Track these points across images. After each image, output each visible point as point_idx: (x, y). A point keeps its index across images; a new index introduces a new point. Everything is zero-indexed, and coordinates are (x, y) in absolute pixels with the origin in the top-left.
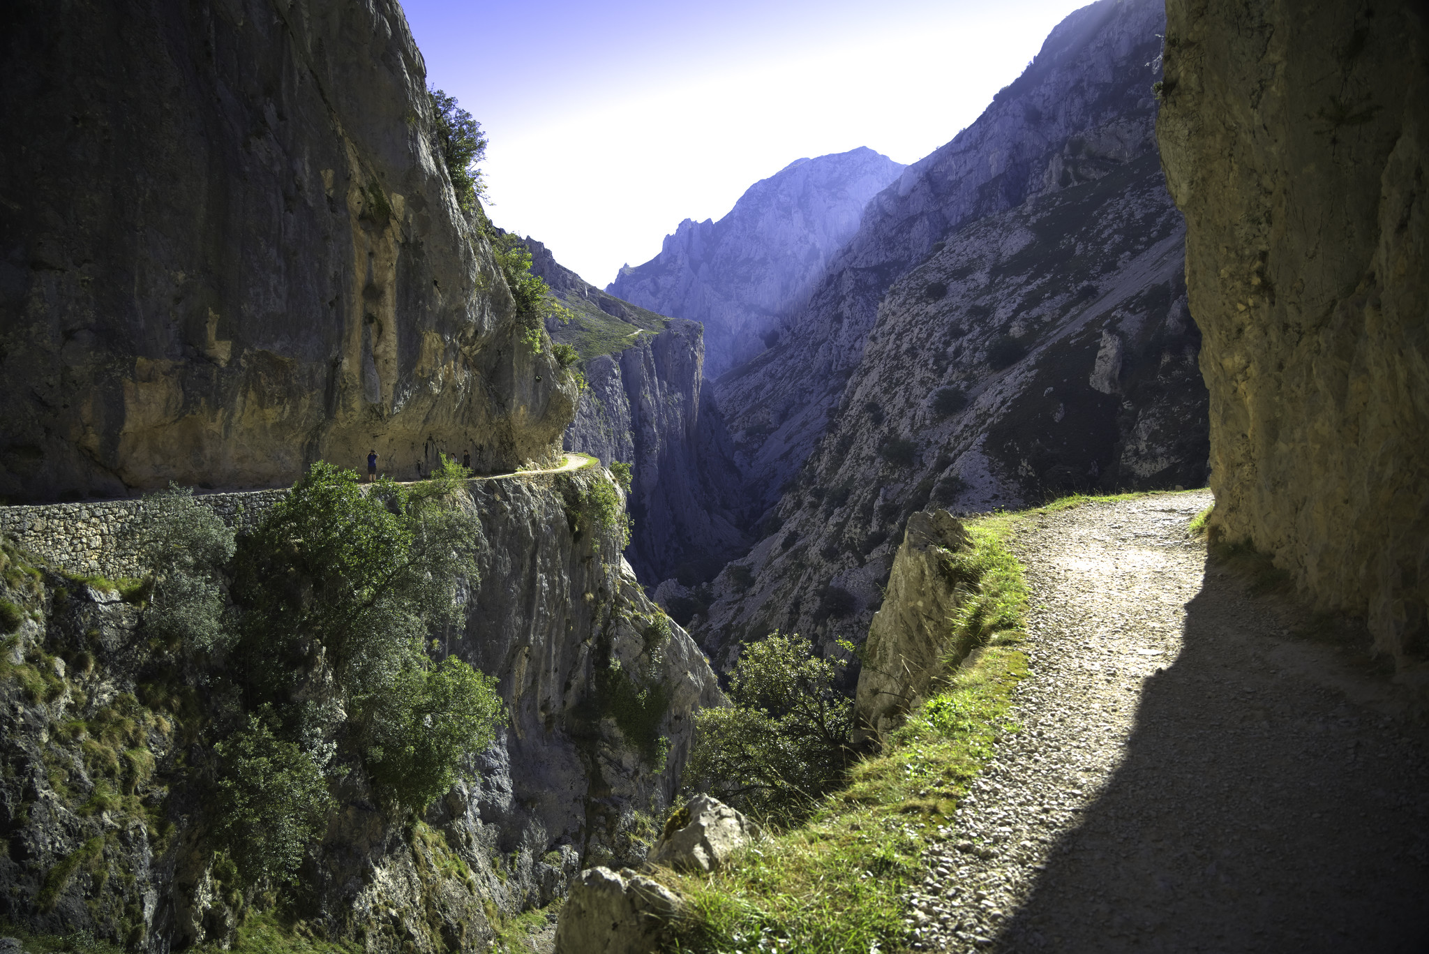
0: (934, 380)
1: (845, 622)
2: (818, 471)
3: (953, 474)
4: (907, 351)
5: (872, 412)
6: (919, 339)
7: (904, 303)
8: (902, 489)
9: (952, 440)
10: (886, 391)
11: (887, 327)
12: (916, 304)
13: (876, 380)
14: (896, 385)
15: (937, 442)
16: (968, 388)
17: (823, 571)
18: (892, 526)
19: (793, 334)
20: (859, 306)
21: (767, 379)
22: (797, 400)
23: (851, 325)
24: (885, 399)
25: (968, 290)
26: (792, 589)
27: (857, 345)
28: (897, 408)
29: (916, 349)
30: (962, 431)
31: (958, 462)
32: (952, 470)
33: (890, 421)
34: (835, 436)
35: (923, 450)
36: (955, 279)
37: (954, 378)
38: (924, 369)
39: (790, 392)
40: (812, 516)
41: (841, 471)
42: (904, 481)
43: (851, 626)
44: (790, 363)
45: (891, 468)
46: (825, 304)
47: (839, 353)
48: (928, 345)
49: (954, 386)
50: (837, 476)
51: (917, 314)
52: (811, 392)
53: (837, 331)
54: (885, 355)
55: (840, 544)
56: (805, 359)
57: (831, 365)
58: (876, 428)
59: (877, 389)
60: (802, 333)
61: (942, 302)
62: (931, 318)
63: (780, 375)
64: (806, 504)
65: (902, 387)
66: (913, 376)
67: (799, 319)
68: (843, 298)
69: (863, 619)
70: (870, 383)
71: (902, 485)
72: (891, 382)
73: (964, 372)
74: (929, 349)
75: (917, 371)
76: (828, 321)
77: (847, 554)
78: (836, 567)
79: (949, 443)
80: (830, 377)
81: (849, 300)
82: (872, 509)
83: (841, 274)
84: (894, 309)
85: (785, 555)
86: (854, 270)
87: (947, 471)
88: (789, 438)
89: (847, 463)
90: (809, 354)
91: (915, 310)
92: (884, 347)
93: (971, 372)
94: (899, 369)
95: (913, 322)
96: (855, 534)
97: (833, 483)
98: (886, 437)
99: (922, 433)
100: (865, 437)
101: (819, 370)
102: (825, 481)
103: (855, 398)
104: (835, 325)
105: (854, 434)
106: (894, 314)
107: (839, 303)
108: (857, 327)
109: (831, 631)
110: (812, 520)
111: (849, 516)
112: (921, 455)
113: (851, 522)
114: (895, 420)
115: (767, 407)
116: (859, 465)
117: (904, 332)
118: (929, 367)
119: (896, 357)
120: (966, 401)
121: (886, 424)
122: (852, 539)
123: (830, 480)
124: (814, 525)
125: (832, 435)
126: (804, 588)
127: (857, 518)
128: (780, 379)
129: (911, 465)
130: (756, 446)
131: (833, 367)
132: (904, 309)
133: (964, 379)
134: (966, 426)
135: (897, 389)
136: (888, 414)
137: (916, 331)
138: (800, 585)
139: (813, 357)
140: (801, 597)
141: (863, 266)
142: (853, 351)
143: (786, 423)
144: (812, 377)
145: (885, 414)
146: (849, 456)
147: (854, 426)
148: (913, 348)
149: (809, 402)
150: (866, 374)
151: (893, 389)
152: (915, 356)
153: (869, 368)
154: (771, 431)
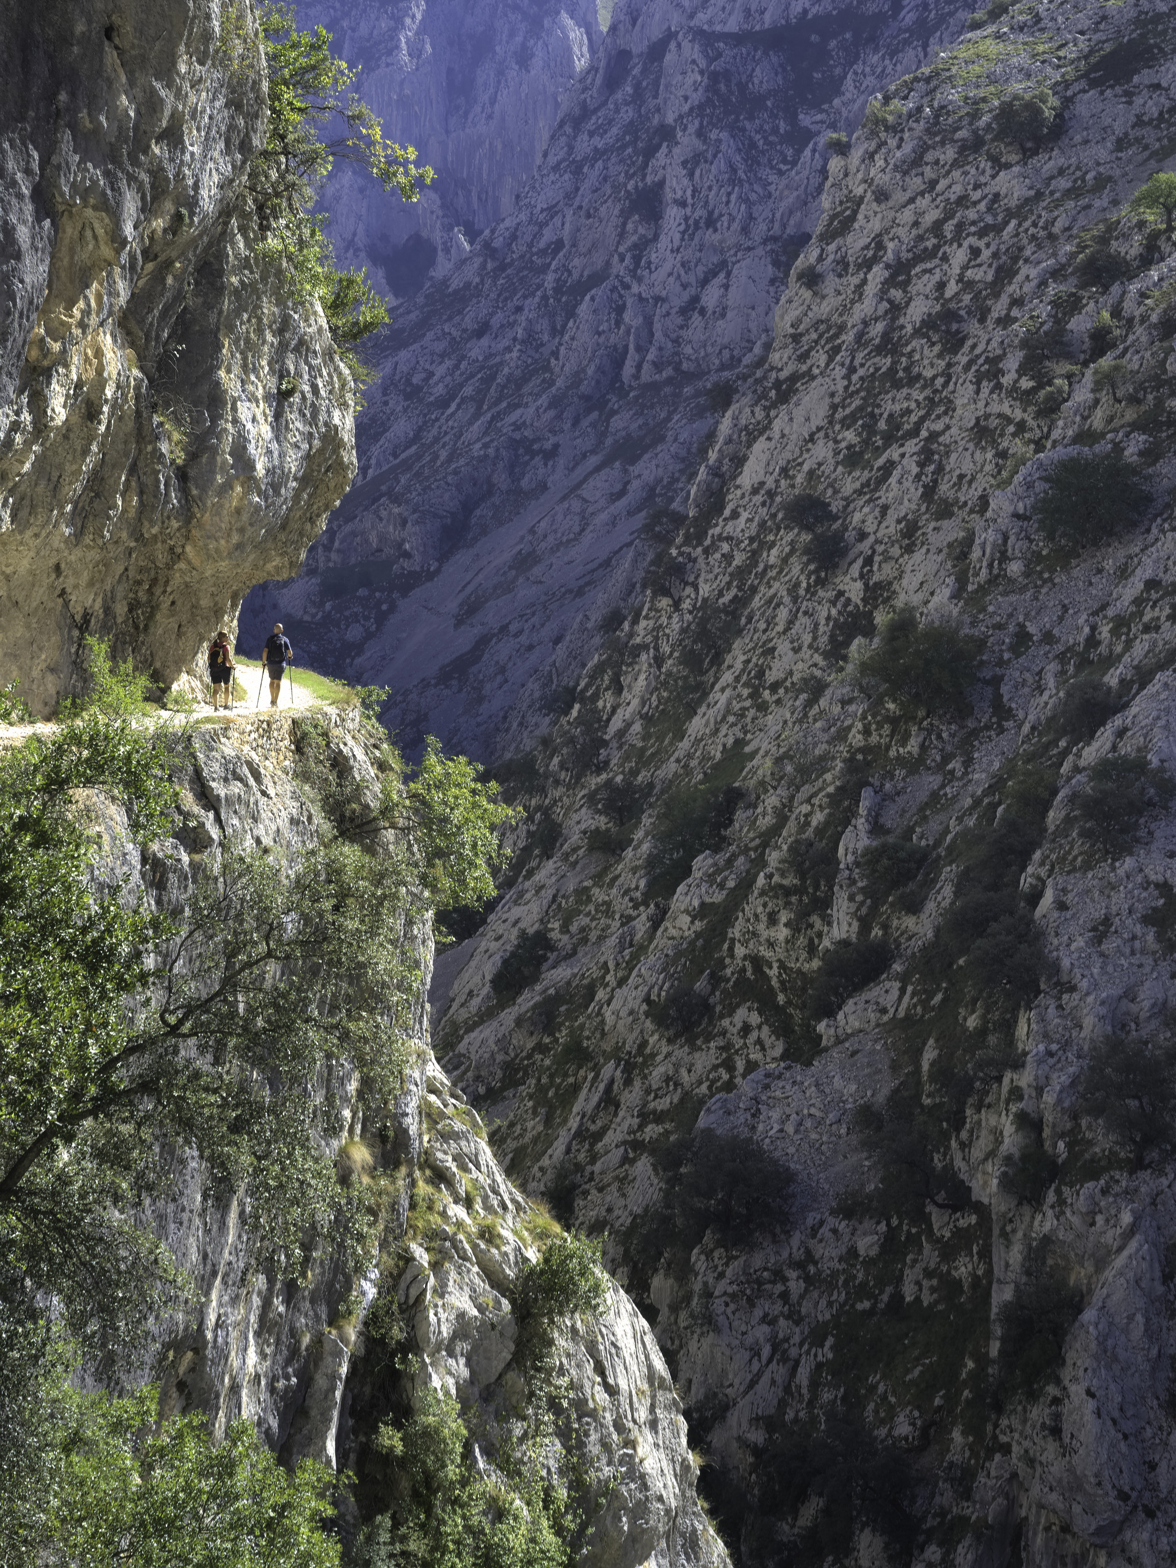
0: (1021, 427)
1: (758, 1260)
2: (616, 724)
3: (1127, 748)
4: (927, 326)
5: (808, 528)
6: (967, 285)
7: (917, 161)
8: (935, 796)
9: (1105, 631)
10: (853, 459)
11: (856, 242)
12: (955, 164)
13: (818, 421)
14: (890, 438)
15: (1048, 638)
16: (1151, 454)
17: (657, 1074)
18: (909, 922)
19: (489, 250)
20: (720, 164)
21: (397, 403)
22: (501, 479)
23: (690, 229)
24: (849, 487)
25: (1140, 122)
26: (545, 1141)
27: (711, 297)
28: (892, 516)
29: (960, 319)
30: (1138, 601)
31: (1141, 708)
32: (1121, 733)
33: (869, 561)
34: (676, 605)
35: (1001, 663)
36: (1094, 84)
37: (1098, 420)
38: (986, 386)
39: (477, 449)
40: (598, 878)
41: (696, 726)
42: (941, 767)
43: (779, 1276)
44: (476, 350)
45: (894, 721)
46: (599, 154)
47: (649, 322)
48: (999, 308)
49: (1103, 447)
50: (685, 745)
51: (963, 201)
52: (551, 454)
53: (640, 249)
54: (848, 338)
55: (716, 980)
56: (530, 340)
57: (618, 363)
58: (821, 582)
59: (822, 450)
60: (519, 248)
61: (1048, 163)
62: (1010, 214)
63: (439, 390)
64: (575, 838)
65: (912, 446)
66: (950, 408)
67: (506, 201)
68: (666, 134)
69: (819, 1251)
70: (799, 430)
71: (932, 781)
72: (870, 429)
73: (1134, 400)
74: (1005, 321)
75: (963, 394)
76: (611, 211)
77: (742, 1014)
78: (705, 1059)
79: (1092, 641)
80: (614, 402)
81: (687, 142)
82: (830, 859)
83: (657, 51)
84: (883, 179)
85: (508, 1016)
86: (706, 38)
87: (1105, 736)
88: (470, 609)
89: (720, 698)
90: (544, 324)
91: (955, 185)
92: (845, 309)
93: (1159, 402)
94: (897, 385)
95: (949, 228)
96: (771, 944)
97: (671, 768)
98: (856, 615)
99: (999, 604)
100: (783, 614)
101: (577, 378)
102: (642, 759)
103: (747, 478)
104: (637, 229)
105: (741, 602)
106: (882, 196)
107: (650, 152)
108: (711, 237)
109: (708, 1294)
110: (599, 895)
111: (746, 884)
112: (996, 681)
113: (755, 905)
114: (887, 558)
115: (396, 500)
116: (763, 708)
117: (917, 259)
118: (1006, 380)
119: (889, 345)
120: (1149, 499)
121: (855, 570)
122: (758, 962)
123: (659, 758)
124: (609, 913)
125: (664, 602)
126: (584, 1136)
127: (772, 891)
128: (443, 403)
129: (963, 711)
130: (354, 633)
131: (628, 370)
132: (916, 183)
133: (1135, 426)
134: (1152, 584)
135: (893, 453)
136: (862, 536)
137: (959, 256)
138: (574, 1123)
139: (557, 332)
140: (579, 1168)
141: (733, 25)
142: (696, 319)
143: (462, 557)
144: (555, 403)
145: (850, 535)
146: (727, 677)
147: (741, 573)
148: (949, 315)
149: (543, 487)
150: (784, 397)
151: (878, 451)
152: (954, 343)
153: (794, 378)
154: (409, 582)
